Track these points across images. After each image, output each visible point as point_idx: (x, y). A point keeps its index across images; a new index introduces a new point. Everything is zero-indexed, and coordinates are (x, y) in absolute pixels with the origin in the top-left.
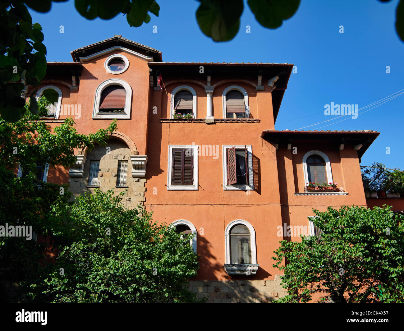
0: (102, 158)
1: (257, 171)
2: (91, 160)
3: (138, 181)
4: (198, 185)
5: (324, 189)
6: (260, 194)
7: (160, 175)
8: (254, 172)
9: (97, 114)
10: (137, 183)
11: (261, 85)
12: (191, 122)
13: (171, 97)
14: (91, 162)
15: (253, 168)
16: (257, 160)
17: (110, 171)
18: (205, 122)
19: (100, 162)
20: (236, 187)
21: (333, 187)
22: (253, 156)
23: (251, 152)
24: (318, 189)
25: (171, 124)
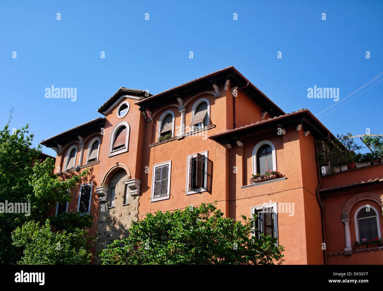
0: (117, 185)
1: (210, 174)
2: (111, 188)
3: (135, 198)
4: (170, 195)
5: (265, 178)
6: (211, 194)
7: (147, 191)
8: (208, 175)
9: (111, 153)
10: (134, 200)
11: (218, 92)
12: (169, 141)
13: (159, 124)
14: (112, 189)
15: (207, 171)
16: (211, 163)
17: (120, 194)
18: (176, 139)
19: (116, 188)
20: (194, 191)
21: (273, 174)
22: (209, 160)
23: (207, 157)
24: (261, 179)
25: (156, 147)
